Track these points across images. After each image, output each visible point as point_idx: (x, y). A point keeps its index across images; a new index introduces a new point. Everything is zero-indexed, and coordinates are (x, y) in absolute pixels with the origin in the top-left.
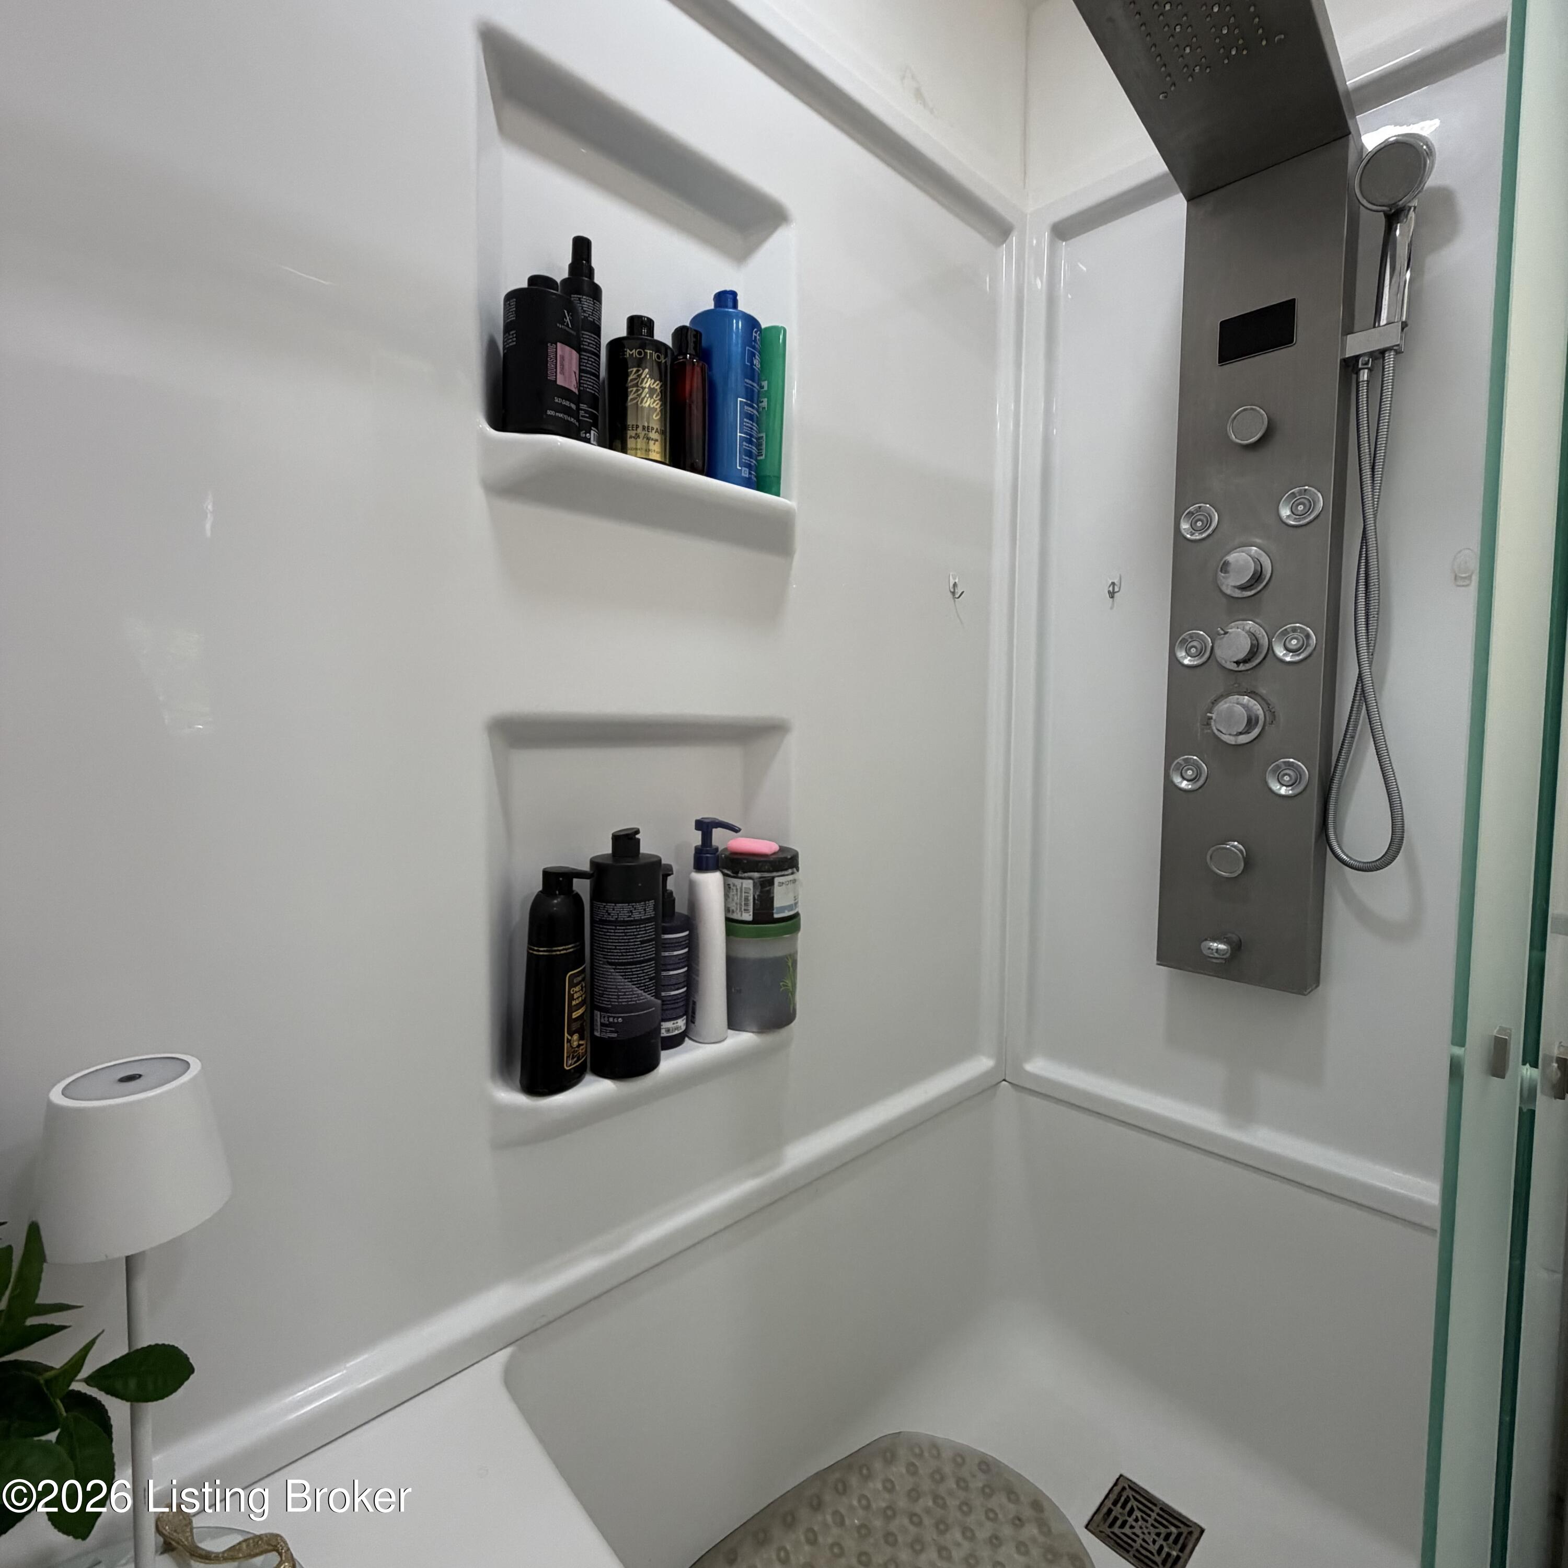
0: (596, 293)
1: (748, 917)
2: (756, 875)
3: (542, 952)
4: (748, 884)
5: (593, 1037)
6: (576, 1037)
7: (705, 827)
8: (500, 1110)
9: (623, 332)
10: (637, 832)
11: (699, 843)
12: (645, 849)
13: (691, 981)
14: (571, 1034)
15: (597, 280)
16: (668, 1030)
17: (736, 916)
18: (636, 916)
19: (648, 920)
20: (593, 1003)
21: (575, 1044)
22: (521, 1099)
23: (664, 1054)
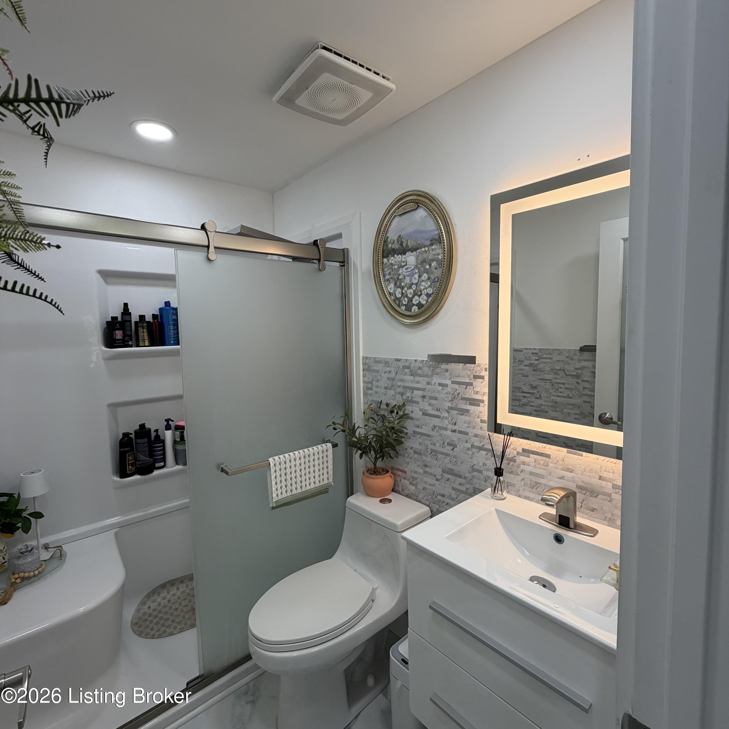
0: (130, 314)
1: (179, 440)
2: (180, 431)
3: (122, 450)
4: (178, 433)
5: (136, 467)
6: (130, 467)
7: (167, 421)
8: (114, 481)
9: (138, 320)
10: (145, 423)
11: (166, 424)
12: (147, 426)
13: (164, 454)
14: (129, 466)
15: (130, 311)
16: (158, 465)
17: (177, 440)
18: (142, 442)
19: (146, 442)
20: (135, 459)
21: (130, 468)
22: (119, 479)
23: (155, 470)
